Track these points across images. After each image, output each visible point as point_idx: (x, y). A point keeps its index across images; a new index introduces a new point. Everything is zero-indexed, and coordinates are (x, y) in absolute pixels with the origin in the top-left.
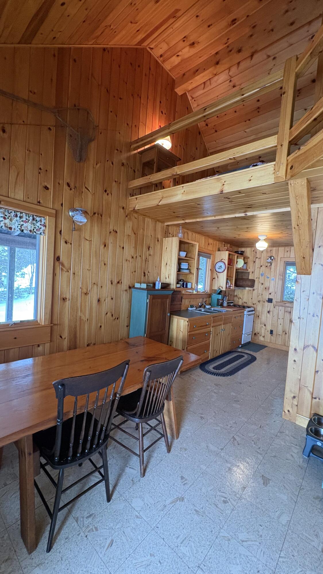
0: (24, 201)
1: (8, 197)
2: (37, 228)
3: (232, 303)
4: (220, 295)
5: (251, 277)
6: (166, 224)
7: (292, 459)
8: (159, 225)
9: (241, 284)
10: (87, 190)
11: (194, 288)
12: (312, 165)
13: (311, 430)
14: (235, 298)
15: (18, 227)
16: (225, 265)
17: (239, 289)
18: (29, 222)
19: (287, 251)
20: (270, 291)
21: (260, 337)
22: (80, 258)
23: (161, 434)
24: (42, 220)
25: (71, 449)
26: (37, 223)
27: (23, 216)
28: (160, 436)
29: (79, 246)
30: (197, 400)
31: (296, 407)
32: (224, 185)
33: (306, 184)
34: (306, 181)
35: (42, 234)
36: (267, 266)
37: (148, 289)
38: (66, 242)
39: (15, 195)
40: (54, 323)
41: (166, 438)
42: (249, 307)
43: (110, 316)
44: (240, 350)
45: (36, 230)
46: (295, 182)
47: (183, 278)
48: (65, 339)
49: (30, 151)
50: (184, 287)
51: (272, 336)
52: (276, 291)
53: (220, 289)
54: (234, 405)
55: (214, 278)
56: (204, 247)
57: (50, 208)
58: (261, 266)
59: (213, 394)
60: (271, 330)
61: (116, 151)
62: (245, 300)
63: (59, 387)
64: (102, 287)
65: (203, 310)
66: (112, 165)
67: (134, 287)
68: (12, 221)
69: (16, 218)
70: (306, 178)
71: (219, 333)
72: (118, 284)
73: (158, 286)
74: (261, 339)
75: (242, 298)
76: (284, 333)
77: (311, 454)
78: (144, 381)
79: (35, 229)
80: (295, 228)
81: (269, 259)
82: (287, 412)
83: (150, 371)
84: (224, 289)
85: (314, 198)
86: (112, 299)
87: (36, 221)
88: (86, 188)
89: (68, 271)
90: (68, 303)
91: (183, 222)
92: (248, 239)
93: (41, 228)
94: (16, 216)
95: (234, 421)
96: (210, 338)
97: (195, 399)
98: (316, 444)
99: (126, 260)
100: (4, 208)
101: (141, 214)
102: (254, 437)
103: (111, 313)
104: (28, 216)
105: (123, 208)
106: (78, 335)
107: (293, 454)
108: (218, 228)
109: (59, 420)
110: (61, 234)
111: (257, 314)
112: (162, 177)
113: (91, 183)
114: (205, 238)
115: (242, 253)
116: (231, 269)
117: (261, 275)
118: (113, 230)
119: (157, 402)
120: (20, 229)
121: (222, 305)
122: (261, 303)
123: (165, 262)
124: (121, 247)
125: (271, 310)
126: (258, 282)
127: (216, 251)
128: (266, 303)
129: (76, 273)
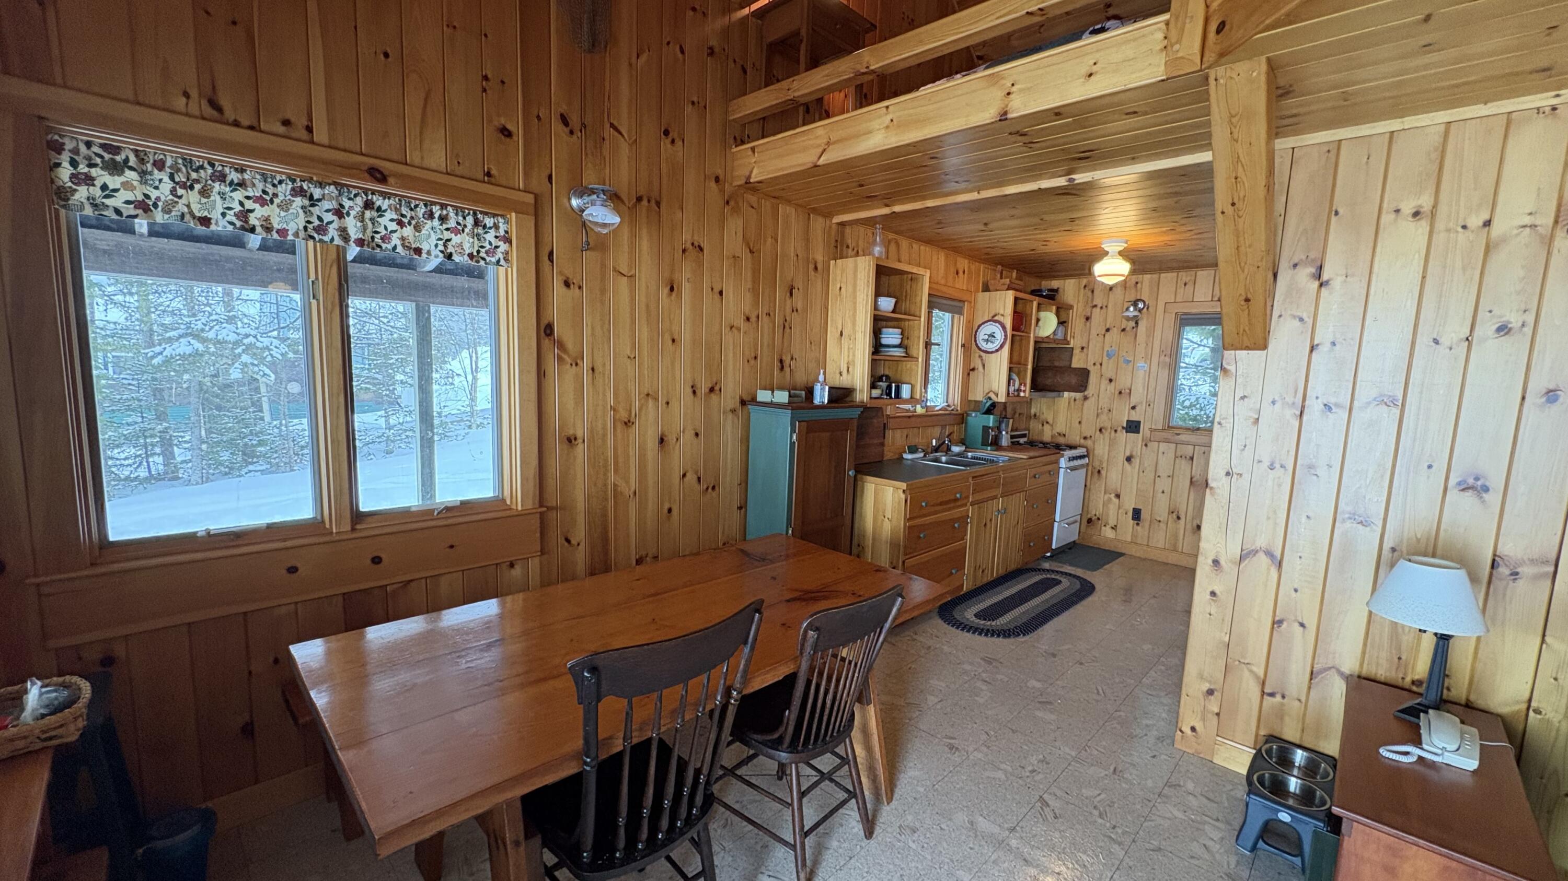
0: (448, 174)
1: (406, 164)
2: (488, 247)
3: (1024, 436)
4: (992, 417)
5: (1075, 364)
6: (837, 219)
7: (1207, 856)
8: (818, 223)
9: (1049, 382)
10: (616, 134)
11: (918, 397)
12: (1288, 15)
13: (1261, 781)
14: (1034, 424)
15: (436, 246)
16: (1005, 332)
17: (1044, 397)
18: (467, 230)
19: (1185, 284)
20: (1134, 401)
21: (1103, 528)
22: (607, 326)
23: (847, 791)
24: (501, 225)
25: (622, 832)
26: (486, 233)
27: (447, 215)
28: (842, 795)
29: (603, 291)
30: (936, 700)
31: (1216, 717)
32: (1011, 96)
33: (1263, 78)
34: (1264, 67)
35: (502, 262)
36: (1124, 330)
37: (792, 405)
38: (567, 284)
39: (422, 158)
40: (549, 505)
41: (860, 802)
42: (1072, 447)
43: (694, 482)
44: (1046, 565)
45: (486, 252)
46: (1228, 74)
47: (887, 373)
48: (578, 544)
49: (455, 27)
50: (891, 398)
51: (1138, 524)
52: (1152, 400)
53: (990, 398)
54: (1039, 714)
55: (973, 369)
56: (943, 282)
57: (519, 190)
58: (1108, 330)
59: (979, 684)
60: (1134, 509)
61: (691, 13)
62: (1060, 427)
63: (586, 674)
64: (668, 403)
65: (944, 459)
66: (680, 55)
67: (754, 400)
68: (419, 232)
69: (429, 222)
70: (1263, 59)
71: (991, 520)
72: (712, 395)
73: (821, 396)
74: (1108, 533)
75: (1051, 422)
76: (1175, 516)
77: (1261, 844)
78: (801, 653)
79: (483, 250)
80: (1223, 213)
81: (1132, 309)
82: (1187, 730)
83: (817, 629)
84: (1002, 398)
85: (1282, 118)
86: (697, 435)
87: (485, 227)
88: (612, 125)
89: (577, 364)
90: (581, 450)
91: (885, 211)
92: (1071, 252)
93: (497, 247)
94: (431, 216)
95: (1041, 756)
96: (966, 534)
97: (932, 698)
98: (1274, 817)
99: (732, 327)
100: (396, 195)
101: (768, 196)
102: (1098, 798)
103: (696, 473)
104: (460, 214)
105: (717, 179)
106: (612, 534)
107: (1210, 844)
108: (986, 224)
109: (588, 760)
110: (552, 262)
111: (1096, 464)
112: (827, 81)
113: (624, 112)
114: (947, 257)
115: (1052, 295)
116: (1021, 340)
117: (1108, 355)
118: (693, 244)
119: (835, 708)
120: (442, 252)
121: (995, 444)
122: (1107, 434)
123: (837, 328)
124: (717, 290)
125: (1137, 452)
126: (1099, 375)
127: (977, 291)
128: (1122, 435)
129: (599, 368)
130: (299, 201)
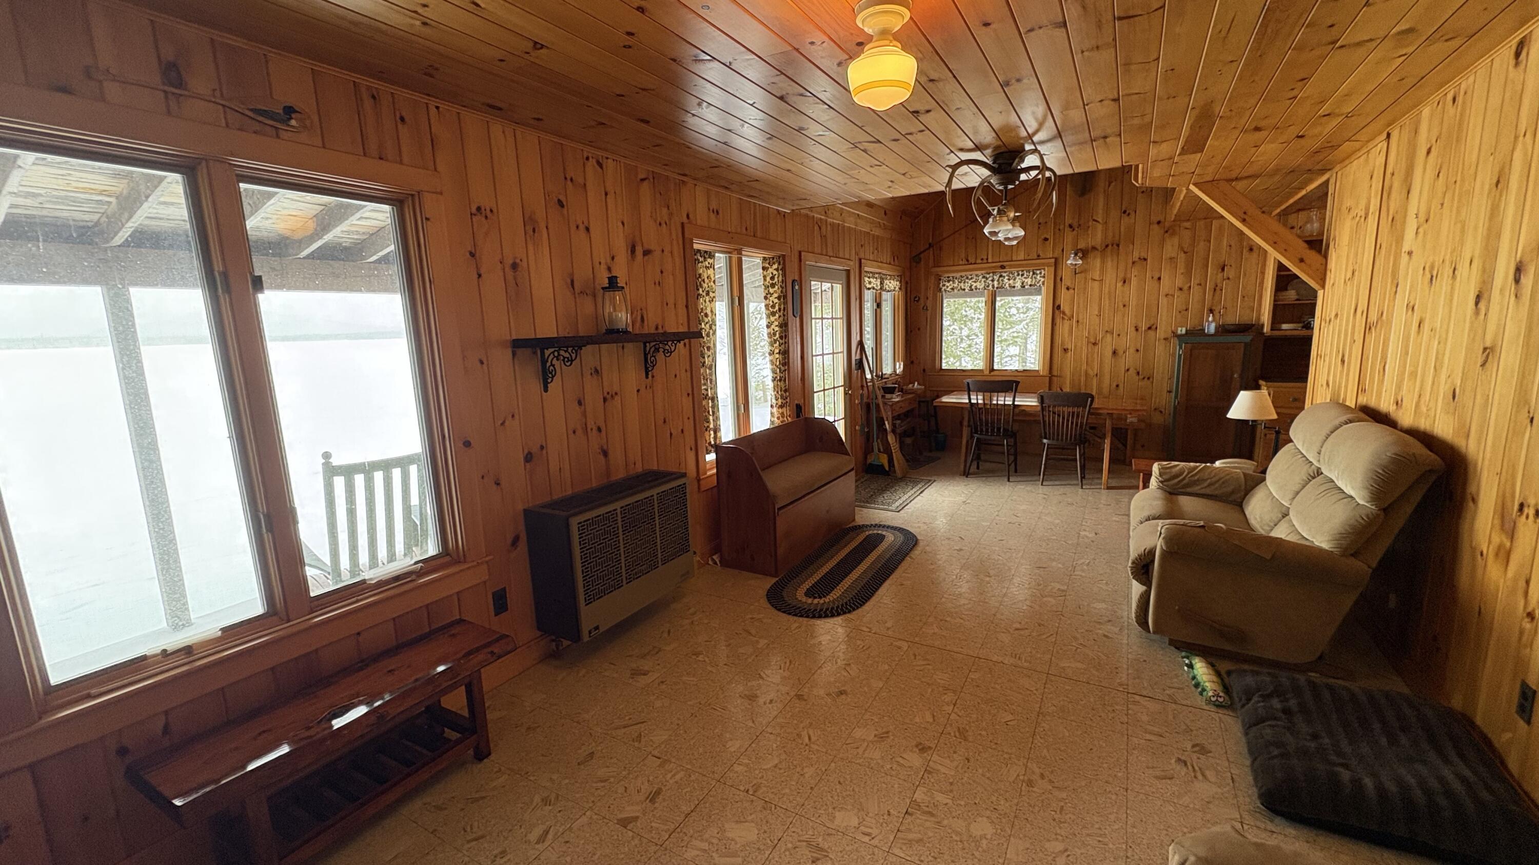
0: (1025, 260)
1: (1012, 261)
10: (1095, 223)
15: (1020, 284)
18: (1030, 277)
22: (1087, 302)
24: (1042, 272)
27: (1024, 273)
29: (1086, 289)
35: (1042, 285)
37: (1186, 335)
38: (1068, 289)
39: (1017, 257)
40: (1054, 374)
43: (1135, 375)
45: (1038, 283)
57: (1052, 258)
64: (1119, 335)
68: (1015, 280)
69: (1018, 277)
72: (1150, 332)
73: (1209, 329)
86: (1137, 351)
87: (1036, 274)
88: (1094, 220)
89: (1070, 320)
90: (1070, 355)
93: (1041, 280)
99: (1167, 296)
100: (1009, 271)
103: (1136, 370)
104: (1028, 272)
105: (1158, 223)
110: (1060, 282)
113: (1101, 212)
118: (1140, 258)
124: (1156, 278)
129: (1081, 321)
130: (983, 280)
